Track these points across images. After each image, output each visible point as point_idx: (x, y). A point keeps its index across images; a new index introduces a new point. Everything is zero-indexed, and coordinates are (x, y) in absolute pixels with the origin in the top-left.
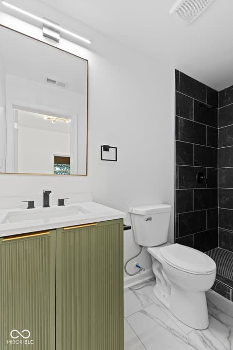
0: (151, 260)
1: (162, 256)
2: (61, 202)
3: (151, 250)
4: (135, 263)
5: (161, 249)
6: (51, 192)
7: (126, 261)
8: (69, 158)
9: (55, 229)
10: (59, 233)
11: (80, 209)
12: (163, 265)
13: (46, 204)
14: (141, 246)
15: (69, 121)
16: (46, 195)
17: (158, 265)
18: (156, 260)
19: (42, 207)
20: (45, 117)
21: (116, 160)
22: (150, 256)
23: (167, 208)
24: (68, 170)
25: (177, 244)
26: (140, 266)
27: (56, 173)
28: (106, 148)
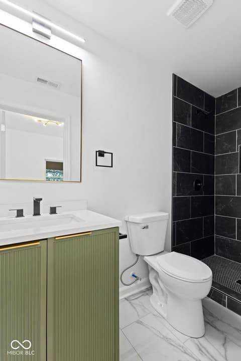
0: (148, 269)
1: (159, 265)
2: (53, 211)
3: (147, 259)
4: (131, 273)
5: (158, 257)
6: (41, 199)
7: (122, 271)
8: (62, 163)
9: (46, 239)
10: (51, 243)
11: (73, 218)
12: (159, 274)
13: (37, 213)
14: (137, 255)
15: (61, 124)
16: (37, 202)
17: (155, 274)
18: (152, 269)
20: (36, 119)
21: (112, 167)
22: (146, 265)
23: (164, 216)
24: (61, 176)
25: (174, 252)
26: (136, 275)
27: (48, 179)
28: (101, 154)
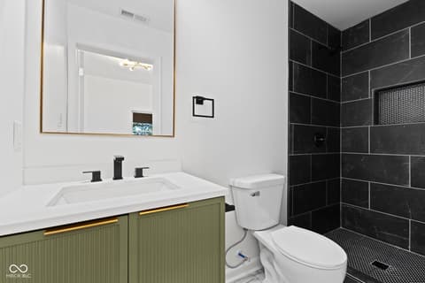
0: (258, 246)
1: (274, 241)
2: (139, 173)
3: (259, 235)
4: (238, 252)
5: (274, 233)
6: (123, 159)
8: (151, 115)
11: (164, 182)
12: (275, 254)
13: (118, 175)
14: (245, 229)
15: (150, 67)
16: (118, 163)
17: (267, 253)
18: (265, 247)
19: (111, 179)
21: (213, 117)
22: (257, 241)
23: (277, 180)
24: (150, 131)
25: (292, 226)
26: (243, 254)
28: (200, 100)
